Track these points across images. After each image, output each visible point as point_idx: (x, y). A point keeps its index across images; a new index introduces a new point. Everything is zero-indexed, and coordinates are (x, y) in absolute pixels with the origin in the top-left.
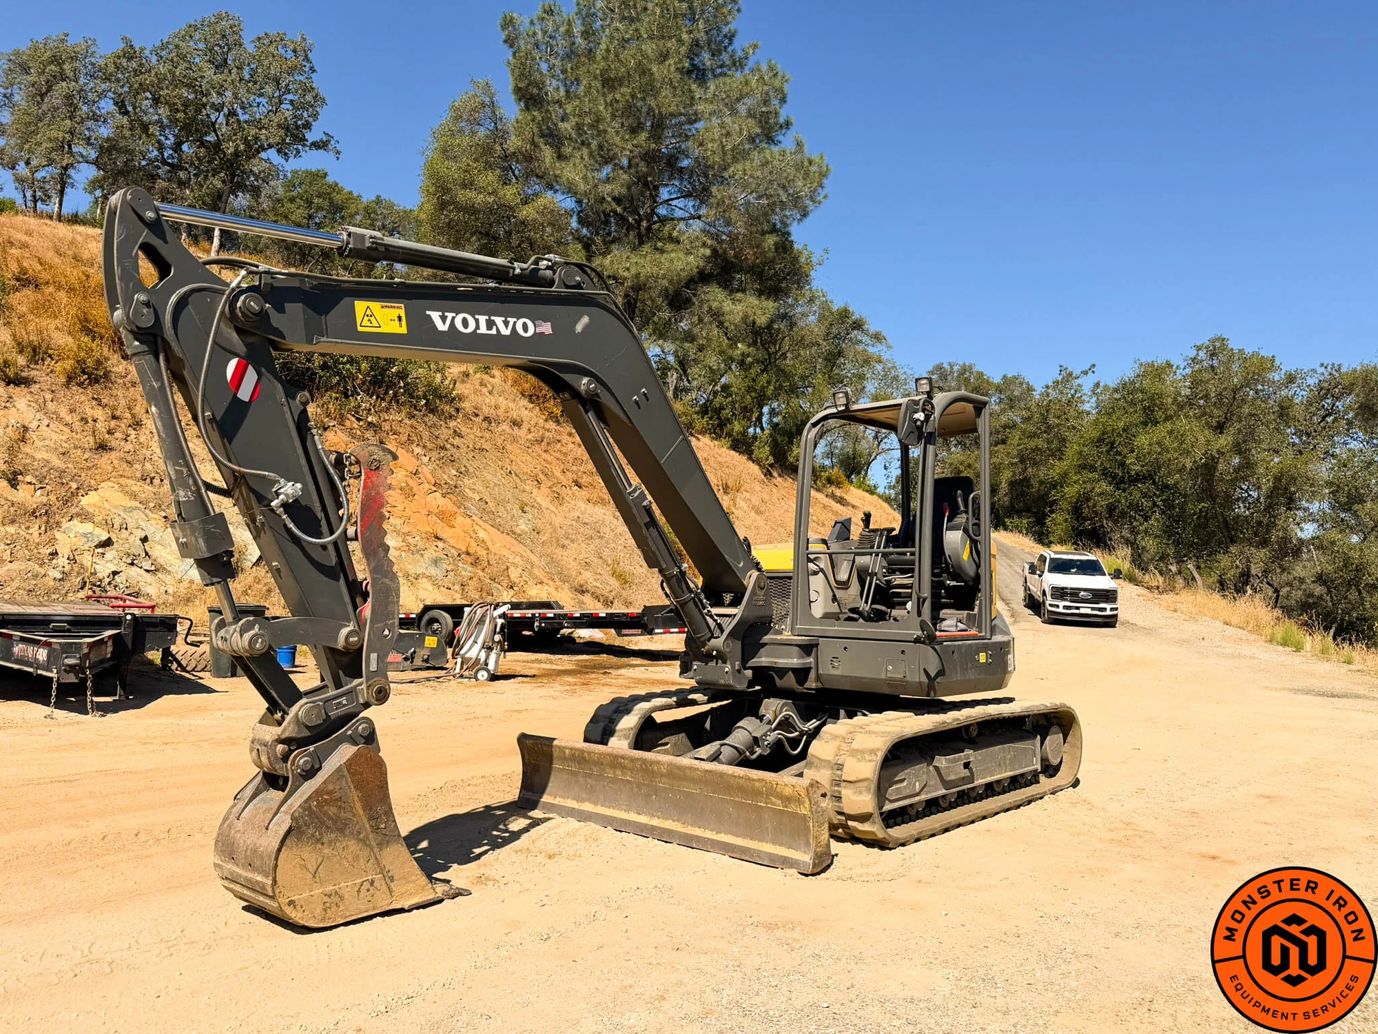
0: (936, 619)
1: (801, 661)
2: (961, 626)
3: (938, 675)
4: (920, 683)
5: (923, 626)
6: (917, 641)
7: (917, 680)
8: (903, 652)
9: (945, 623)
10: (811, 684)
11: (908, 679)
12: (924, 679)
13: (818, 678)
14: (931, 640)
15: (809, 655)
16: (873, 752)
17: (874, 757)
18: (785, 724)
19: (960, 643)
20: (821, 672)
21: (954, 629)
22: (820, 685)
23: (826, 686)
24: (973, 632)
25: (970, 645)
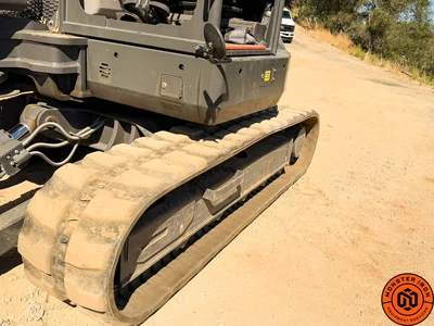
0: (225, 28)
1: (63, 66)
2: (250, 38)
3: (220, 100)
4: (198, 107)
5: (208, 34)
6: (199, 54)
7: (195, 103)
8: (181, 66)
9: (234, 33)
10: (78, 92)
11: (185, 100)
12: (203, 104)
13: (87, 85)
14: (217, 54)
15: (74, 58)
16: (113, 226)
17: (112, 235)
18: (49, 135)
19: (248, 58)
20: (89, 79)
21: (242, 41)
22: (88, 94)
23: (98, 96)
24: (260, 45)
25: (258, 61)
